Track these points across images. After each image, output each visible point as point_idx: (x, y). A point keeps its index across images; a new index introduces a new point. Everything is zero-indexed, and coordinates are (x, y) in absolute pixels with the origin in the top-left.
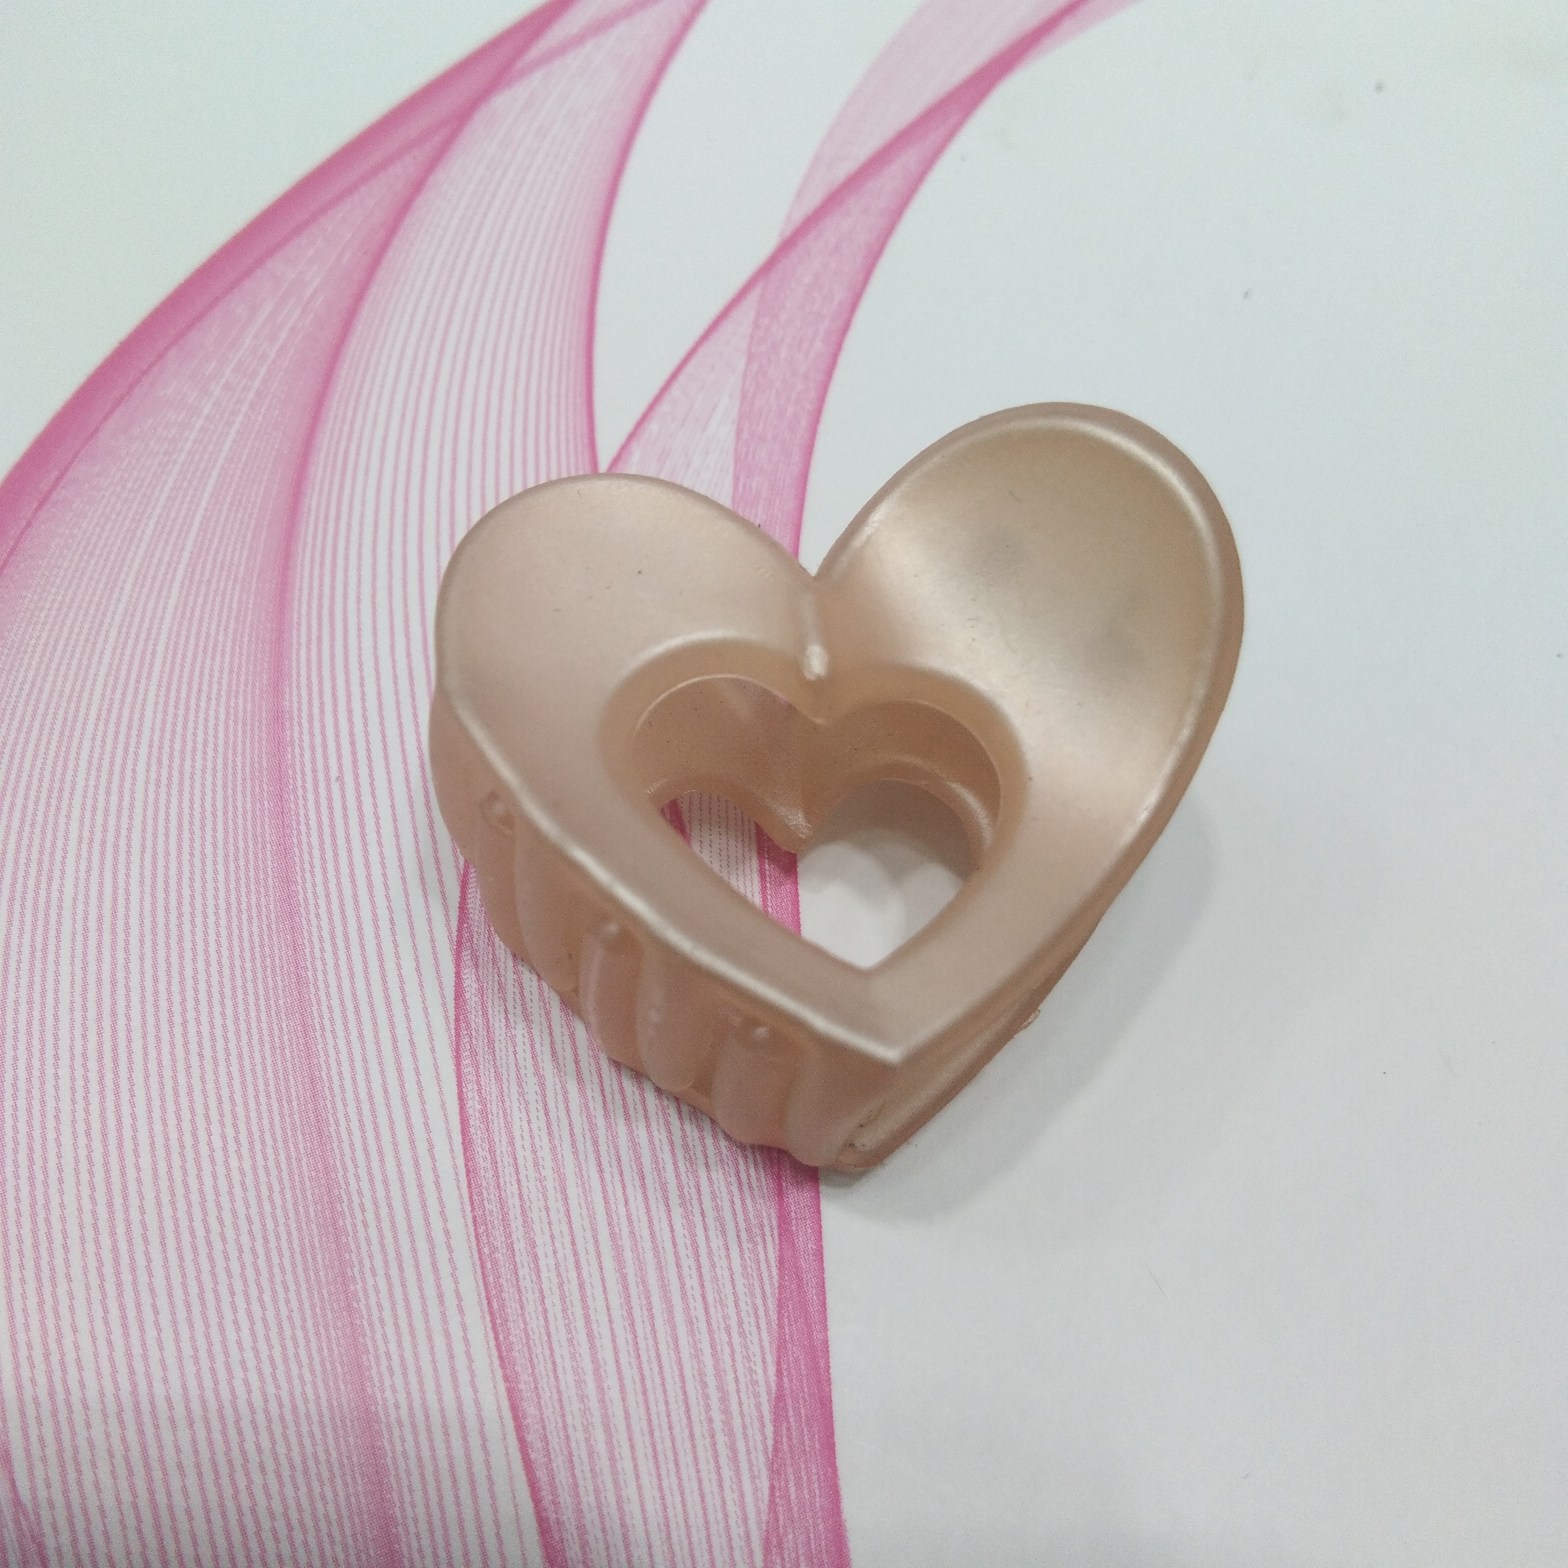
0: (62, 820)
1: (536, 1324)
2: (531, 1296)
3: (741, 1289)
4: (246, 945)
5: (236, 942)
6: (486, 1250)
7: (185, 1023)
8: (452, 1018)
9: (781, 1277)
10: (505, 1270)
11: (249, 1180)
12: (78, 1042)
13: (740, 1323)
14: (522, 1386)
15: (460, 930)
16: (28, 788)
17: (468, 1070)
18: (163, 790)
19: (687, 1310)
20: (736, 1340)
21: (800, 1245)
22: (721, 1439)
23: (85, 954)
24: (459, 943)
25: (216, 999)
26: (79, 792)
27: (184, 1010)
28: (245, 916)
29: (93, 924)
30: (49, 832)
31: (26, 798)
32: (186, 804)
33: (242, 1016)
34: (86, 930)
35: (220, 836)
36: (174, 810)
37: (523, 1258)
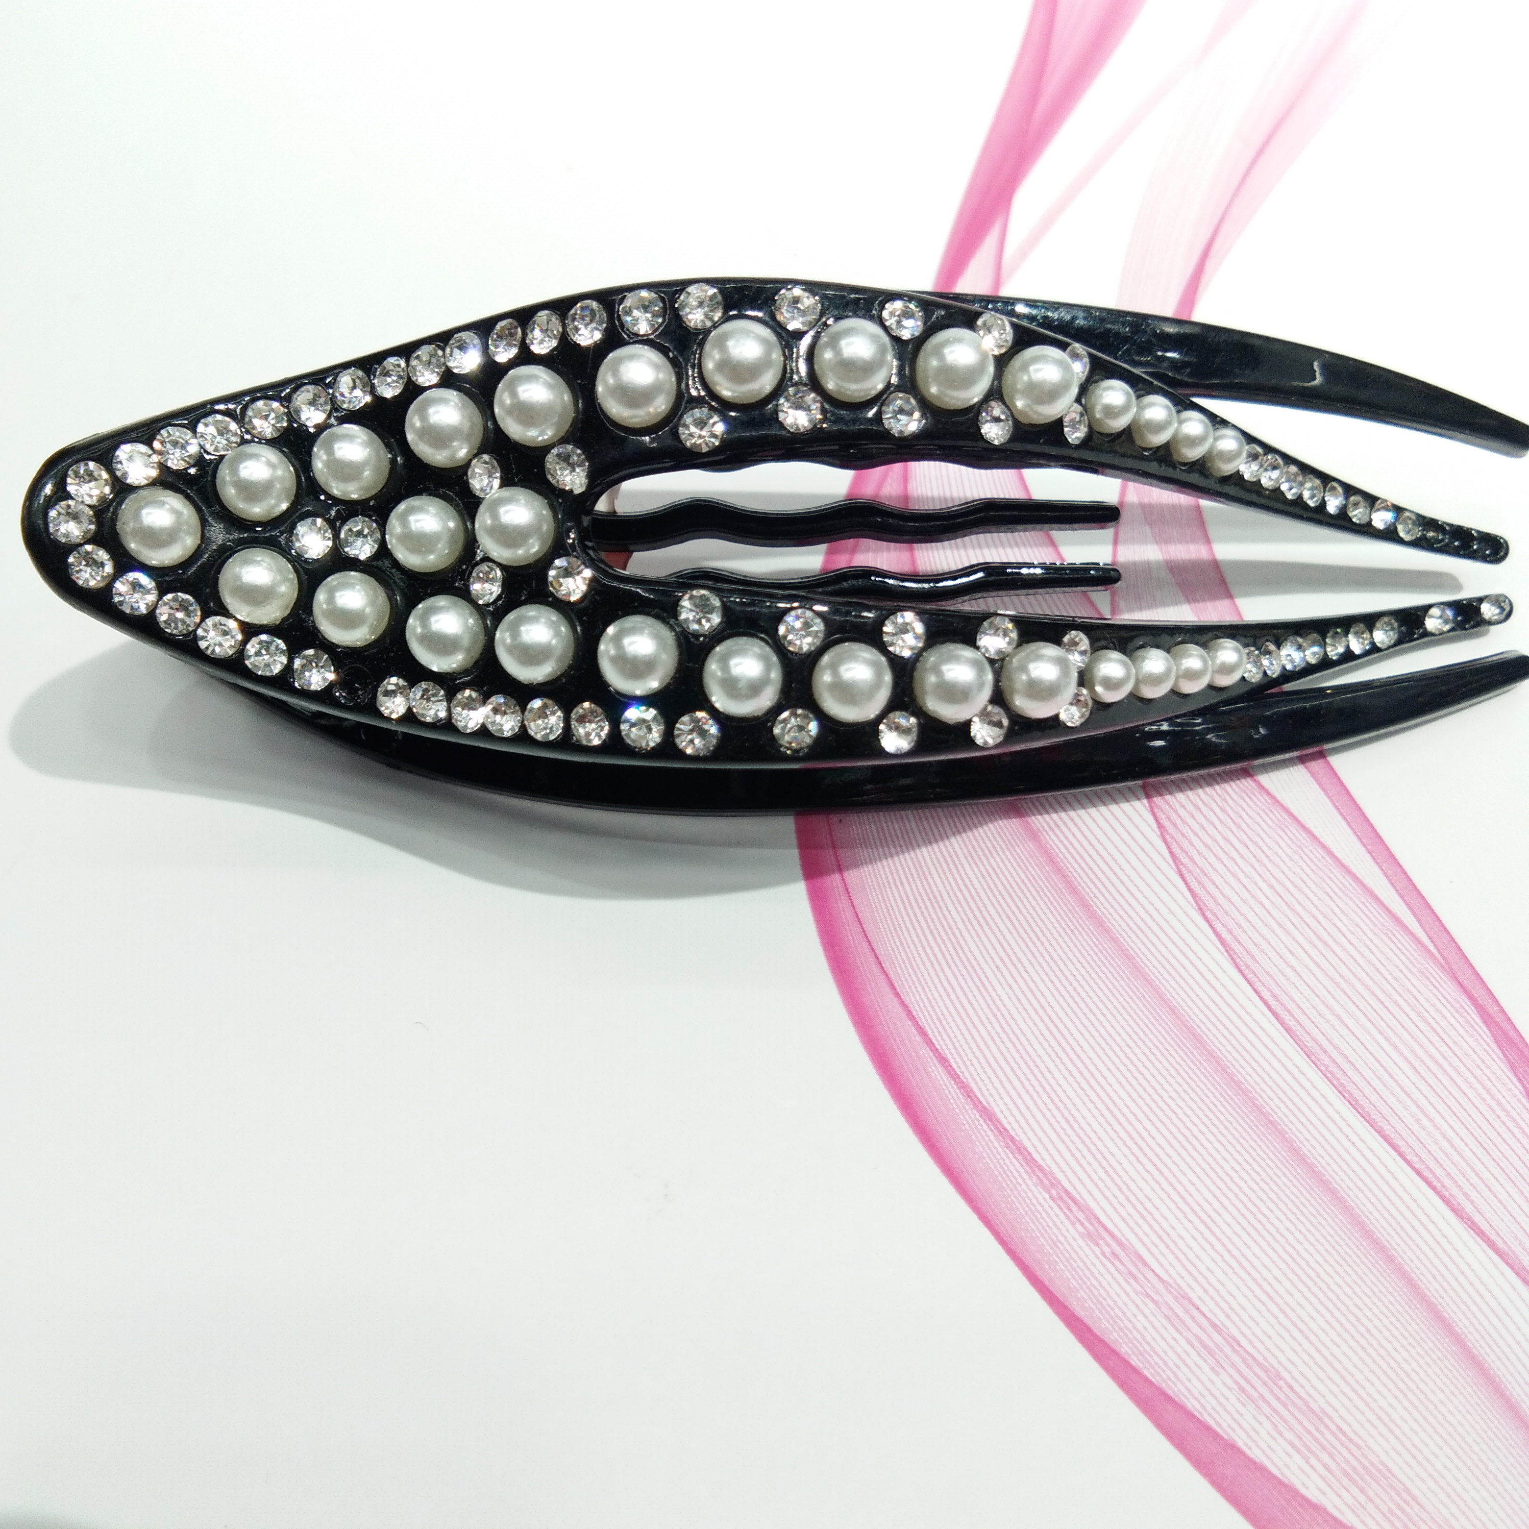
0: (946, 913)
1: (1374, 1098)
2: (1362, 1084)
3: (1473, 1044)
4: (1087, 948)
5: (1080, 948)
6: (1323, 1068)
7: (1083, 1000)
8: (1223, 950)
9: (1490, 1030)
10: (1339, 1074)
11: (1172, 1071)
12: (1034, 1028)
13: (1483, 1062)
14: (1388, 1132)
15: (1196, 902)
16: (917, 902)
17: (1250, 976)
18: (988, 879)
19: (1451, 1064)
20: (1487, 1071)
21: (1490, 1010)
22: (1510, 1124)
23: (1006, 981)
24: (1200, 909)
25: (1091, 982)
26: (945, 895)
27: (1078, 994)
28: (1076, 932)
29: (1000, 964)
30: (944, 922)
31: (920, 908)
32: (1005, 883)
33: (1111, 986)
34: (998, 968)
35: (1035, 894)
36: (1001, 888)
37: (1345, 1066)
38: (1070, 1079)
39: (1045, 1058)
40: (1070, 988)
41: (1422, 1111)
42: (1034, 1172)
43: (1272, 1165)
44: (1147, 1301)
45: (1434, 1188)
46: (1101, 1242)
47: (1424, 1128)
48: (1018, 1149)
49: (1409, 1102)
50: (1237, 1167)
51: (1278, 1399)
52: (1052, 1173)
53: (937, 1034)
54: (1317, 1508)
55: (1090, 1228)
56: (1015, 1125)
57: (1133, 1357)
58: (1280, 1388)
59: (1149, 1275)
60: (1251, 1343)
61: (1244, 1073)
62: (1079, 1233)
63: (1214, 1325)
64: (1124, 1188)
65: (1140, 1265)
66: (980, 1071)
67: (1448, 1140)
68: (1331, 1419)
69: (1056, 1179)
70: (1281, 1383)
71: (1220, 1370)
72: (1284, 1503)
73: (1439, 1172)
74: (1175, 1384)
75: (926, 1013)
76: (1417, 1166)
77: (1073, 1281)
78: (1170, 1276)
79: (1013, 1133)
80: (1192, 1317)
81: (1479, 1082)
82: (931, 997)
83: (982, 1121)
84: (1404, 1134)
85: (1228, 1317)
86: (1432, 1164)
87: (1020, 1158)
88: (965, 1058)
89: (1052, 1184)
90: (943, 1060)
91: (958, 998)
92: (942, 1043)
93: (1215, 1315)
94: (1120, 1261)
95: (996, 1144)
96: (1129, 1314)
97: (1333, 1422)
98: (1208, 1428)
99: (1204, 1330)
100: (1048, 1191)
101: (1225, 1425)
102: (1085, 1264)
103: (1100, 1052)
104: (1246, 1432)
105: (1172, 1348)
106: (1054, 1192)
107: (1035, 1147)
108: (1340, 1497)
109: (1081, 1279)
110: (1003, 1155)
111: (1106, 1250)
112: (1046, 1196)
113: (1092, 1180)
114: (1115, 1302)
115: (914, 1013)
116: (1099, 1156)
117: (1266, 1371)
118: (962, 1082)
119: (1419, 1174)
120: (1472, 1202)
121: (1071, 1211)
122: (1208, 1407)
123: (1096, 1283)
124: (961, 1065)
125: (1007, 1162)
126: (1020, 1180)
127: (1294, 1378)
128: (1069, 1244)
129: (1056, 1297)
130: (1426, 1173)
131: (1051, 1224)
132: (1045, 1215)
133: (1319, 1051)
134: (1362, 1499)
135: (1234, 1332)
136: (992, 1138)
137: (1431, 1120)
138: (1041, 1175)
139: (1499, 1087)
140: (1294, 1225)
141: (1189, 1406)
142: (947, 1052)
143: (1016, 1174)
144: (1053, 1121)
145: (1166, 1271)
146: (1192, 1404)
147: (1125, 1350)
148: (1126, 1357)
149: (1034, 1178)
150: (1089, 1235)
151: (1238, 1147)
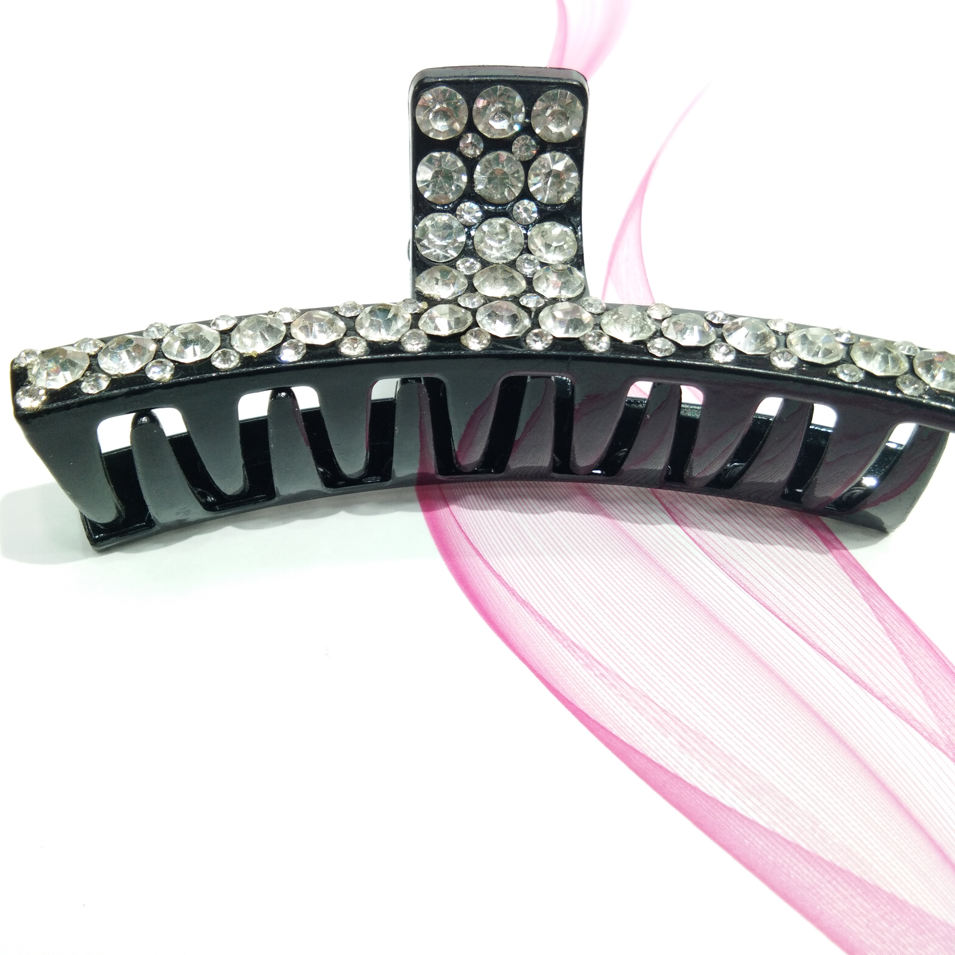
38: (576, 584)
39: (560, 573)
40: (575, 536)
41: (789, 592)
42: (554, 634)
43: (698, 624)
44: (623, 699)
45: (797, 633)
46: (594, 669)
47: (790, 601)
48: (544, 621)
49: (781, 588)
50: (677, 626)
51: (704, 750)
52: (564, 633)
53: (494, 563)
54: (730, 810)
55: (588, 661)
56: (542, 609)
57: (614, 730)
58: (705, 744)
59: (624, 685)
60: (687, 720)
61: (680, 576)
62: (581, 664)
63: (664, 711)
64: (608, 639)
65: (618, 680)
66: (521, 581)
67: (805, 607)
68: (737, 760)
69: (567, 636)
70: (706, 741)
71: (668, 735)
72: (710, 808)
73: (800, 624)
74: (640, 744)
75: (488, 552)
76: (786, 622)
77: (576, 690)
78: (636, 685)
79: (540, 613)
80: (651, 707)
81: (823, 576)
82: (491, 544)
83: (521, 607)
84: (778, 605)
85: (672, 705)
86: (796, 620)
87: (545, 626)
88: (512, 575)
89: (564, 639)
90: (498, 577)
91: (507, 543)
92: (498, 567)
93: (664, 705)
94: (606, 678)
95: (530, 619)
96: (611, 706)
97: (739, 761)
98: (661, 767)
99: (657, 713)
100: (561, 643)
101: (671, 765)
102: (584, 680)
103: (594, 569)
104: (685, 769)
105: (638, 724)
106: (565, 643)
107: (554, 620)
108: (745, 803)
109: (581, 688)
110: (535, 625)
111: (597, 672)
112: (561, 645)
113: (589, 636)
114: (603, 700)
115: (481, 552)
116: (593, 623)
117: (696, 735)
118: (510, 587)
119: (788, 625)
120: (821, 640)
121: (576, 653)
122: (661, 755)
123: (591, 691)
124: (509, 578)
125: (537, 628)
126: (545, 638)
127: (713, 737)
128: (574, 670)
129: (566, 699)
130: (792, 625)
131: (563, 660)
132: (559, 656)
133: (725, 563)
134: (759, 804)
135: (676, 713)
136: (528, 616)
137: (794, 597)
138: (557, 634)
139: (836, 578)
140: (712, 655)
141: (649, 755)
142: (501, 572)
143: (542, 635)
144: (565, 605)
145: (634, 683)
146: (651, 754)
147: (609, 726)
148: (610, 730)
149: (554, 637)
150: (587, 665)
151: (677, 615)
